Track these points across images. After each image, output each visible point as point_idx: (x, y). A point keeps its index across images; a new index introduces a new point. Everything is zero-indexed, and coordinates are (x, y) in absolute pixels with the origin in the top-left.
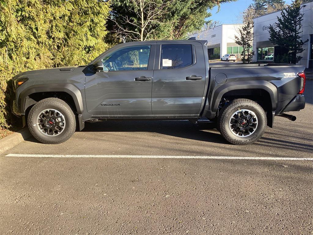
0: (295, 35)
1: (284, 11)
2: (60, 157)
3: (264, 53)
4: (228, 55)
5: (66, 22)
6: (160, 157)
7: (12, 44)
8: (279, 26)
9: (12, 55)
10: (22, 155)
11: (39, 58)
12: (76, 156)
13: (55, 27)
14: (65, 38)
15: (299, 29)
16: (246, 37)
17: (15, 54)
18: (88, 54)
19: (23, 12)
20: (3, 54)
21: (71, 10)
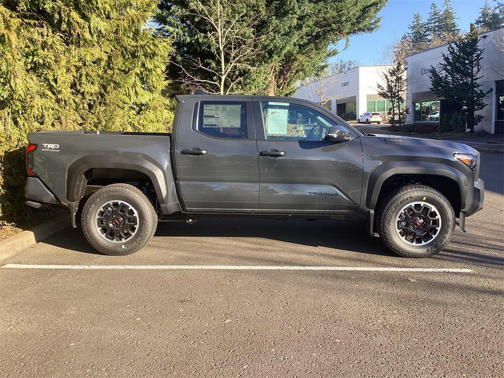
0: (472, 82)
1: (453, 45)
2: (82, 268)
3: (425, 110)
4: (368, 114)
5: (102, 68)
6: (229, 267)
7: (18, 104)
8: (445, 69)
9: (17, 120)
10: (27, 265)
11: (59, 123)
12: (106, 267)
13: (85, 77)
14: (100, 92)
15: (477, 73)
16: (396, 86)
17: (22, 118)
18: (138, 115)
19: (35, 57)
20: (5, 119)
21: (110, 51)
